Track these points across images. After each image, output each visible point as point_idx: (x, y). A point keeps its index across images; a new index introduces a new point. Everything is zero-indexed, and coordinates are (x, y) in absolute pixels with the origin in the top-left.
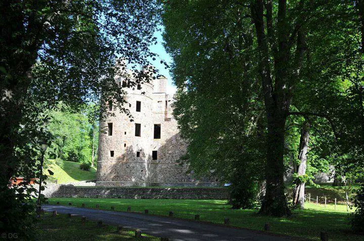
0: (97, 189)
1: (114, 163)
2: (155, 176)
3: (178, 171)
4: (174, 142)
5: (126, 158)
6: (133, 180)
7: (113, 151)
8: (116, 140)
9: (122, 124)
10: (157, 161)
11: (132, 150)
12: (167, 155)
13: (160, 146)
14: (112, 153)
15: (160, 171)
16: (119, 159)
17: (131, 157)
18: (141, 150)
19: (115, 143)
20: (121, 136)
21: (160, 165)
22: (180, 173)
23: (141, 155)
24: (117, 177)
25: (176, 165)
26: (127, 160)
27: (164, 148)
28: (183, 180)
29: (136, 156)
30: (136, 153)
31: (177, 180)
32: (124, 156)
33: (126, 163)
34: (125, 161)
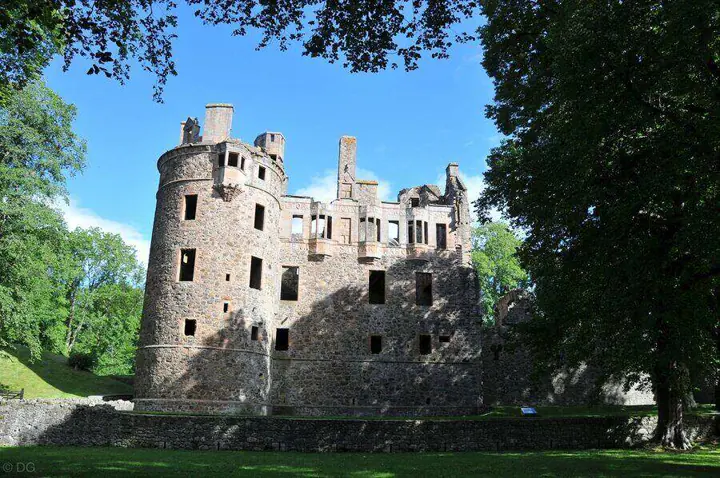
0: (196, 422)
1: (195, 350)
2: (283, 389)
3: (338, 379)
4: (330, 309)
5: (226, 341)
6: (242, 398)
7: (193, 322)
8: (202, 291)
9: (220, 255)
10: (289, 353)
11: (243, 322)
12: (314, 340)
13: (295, 317)
14: (190, 328)
15: (296, 379)
16: (209, 341)
17: (238, 339)
18: (260, 324)
19: (201, 299)
20: (217, 284)
21: (294, 364)
22: (343, 384)
23: (260, 335)
24: (202, 389)
25: (334, 365)
26: (229, 344)
27: (305, 323)
28: (351, 401)
29: (249, 337)
30: (250, 330)
31: (336, 400)
32: (222, 334)
33: (226, 354)
34: (224, 348)
